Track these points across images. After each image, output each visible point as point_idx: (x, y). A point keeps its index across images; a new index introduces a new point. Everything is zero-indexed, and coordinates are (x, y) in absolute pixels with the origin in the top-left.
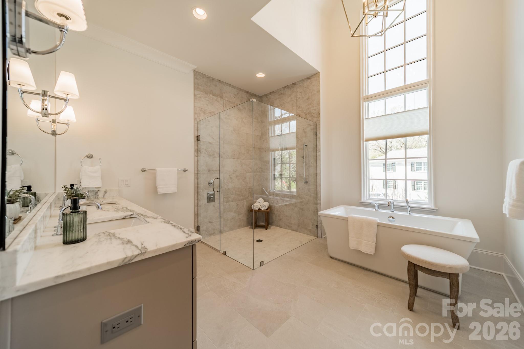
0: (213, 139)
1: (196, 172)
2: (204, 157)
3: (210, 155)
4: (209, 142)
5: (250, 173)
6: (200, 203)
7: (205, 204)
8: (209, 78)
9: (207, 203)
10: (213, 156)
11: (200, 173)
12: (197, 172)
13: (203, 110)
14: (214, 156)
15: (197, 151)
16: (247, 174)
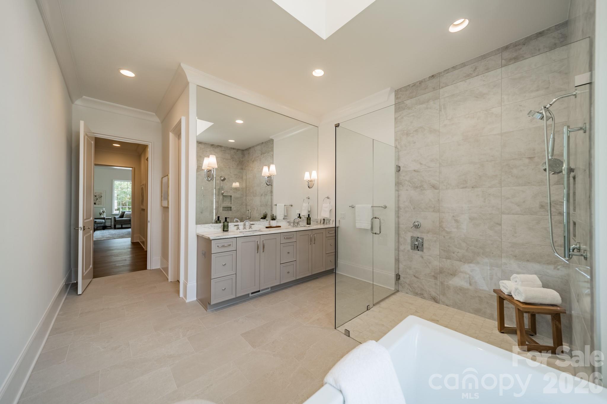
0: (421, 164)
1: (397, 209)
2: (407, 190)
3: (417, 187)
4: (415, 171)
5: (513, 214)
6: (402, 248)
7: (408, 251)
8: (414, 85)
9: (411, 251)
10: (421, 188)
11: (401, 210)
12: (399, 209)
13: (406, 132)
14: (423, 188)
15: (398, 184)
16: (504, 217)
